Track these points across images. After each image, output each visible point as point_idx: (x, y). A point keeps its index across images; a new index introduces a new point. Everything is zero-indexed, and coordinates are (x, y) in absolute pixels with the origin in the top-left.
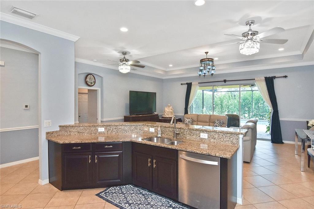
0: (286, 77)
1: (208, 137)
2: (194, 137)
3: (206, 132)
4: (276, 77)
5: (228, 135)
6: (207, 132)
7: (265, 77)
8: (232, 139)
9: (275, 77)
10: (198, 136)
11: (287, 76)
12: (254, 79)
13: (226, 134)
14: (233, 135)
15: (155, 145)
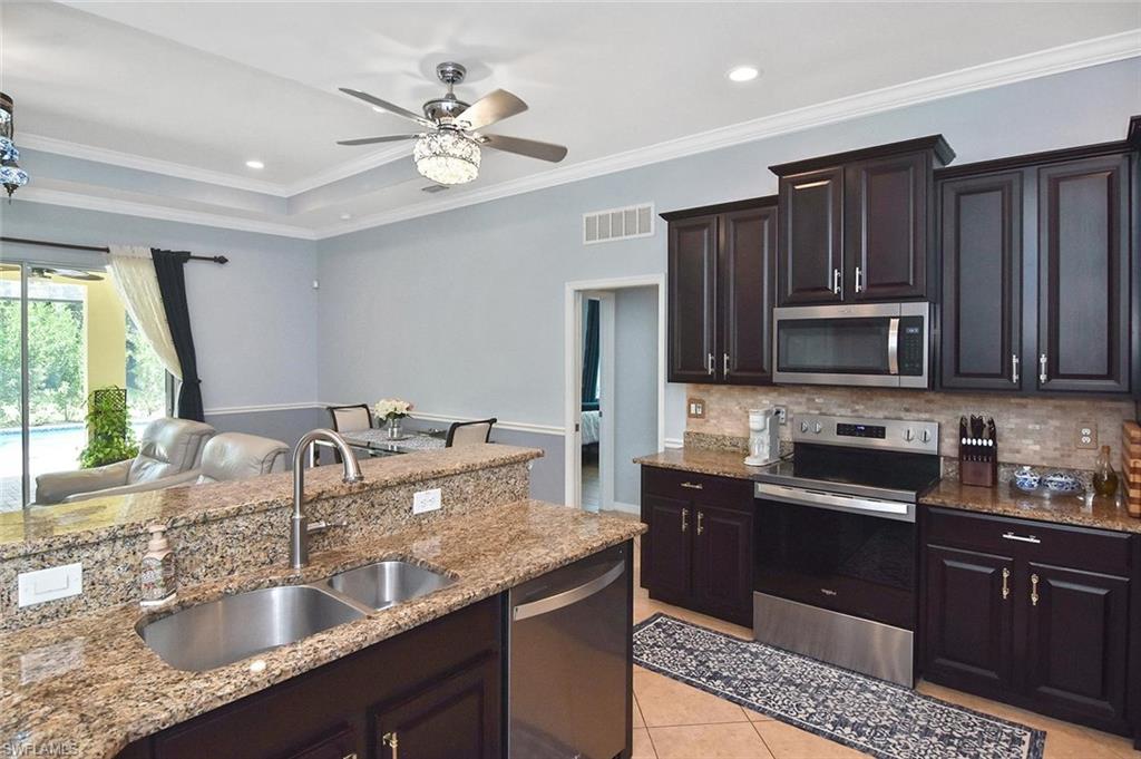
0: (222, 260)
1: (443, 501)
2: (387, 520)
3: (434, 483)
4: (192, 254)
5: (504, 470)
6: (441, 482)
7: (152, 249)
8: (513, 480)
9: (186, 256)
10: (402, 512)
11: (227, 261)
12: (107, 250)
13: (497, 470)
14: (516, 466)
15: (392, 634)
